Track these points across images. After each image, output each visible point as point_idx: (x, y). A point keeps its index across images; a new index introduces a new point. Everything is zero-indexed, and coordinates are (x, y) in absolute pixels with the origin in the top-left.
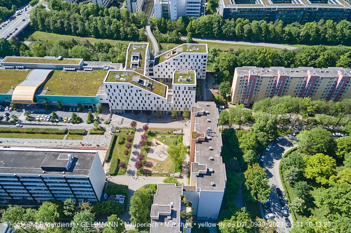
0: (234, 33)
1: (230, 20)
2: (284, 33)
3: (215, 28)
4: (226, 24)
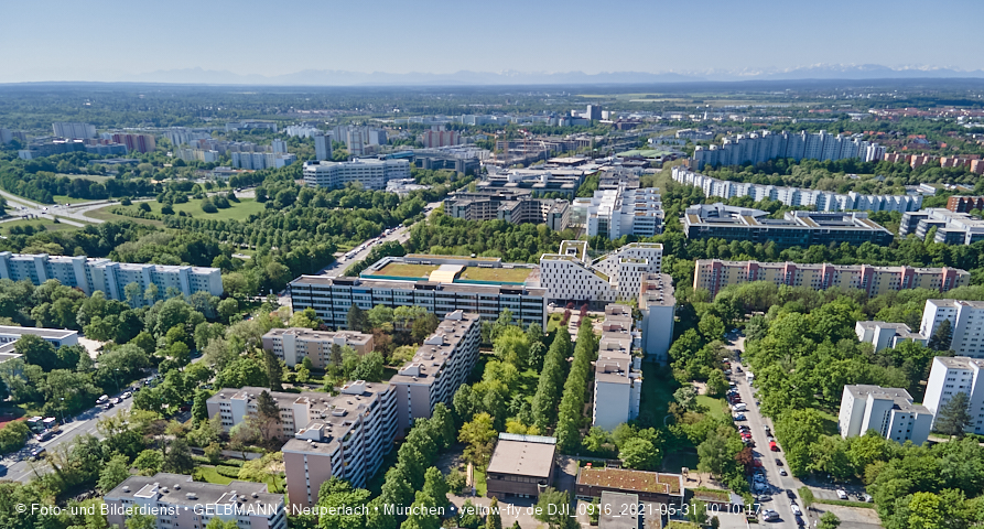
1: (698, 240)
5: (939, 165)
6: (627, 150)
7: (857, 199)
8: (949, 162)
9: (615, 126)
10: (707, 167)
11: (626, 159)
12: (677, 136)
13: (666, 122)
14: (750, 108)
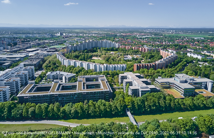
0: (21, 114)
1: (22, 104)
2: (59, 112)
3: (5, 112)
4: (16, 108)
5: (133, 49)
6: (56, 45)
7: (107, 66)
8: (135, 48)
9: (63, 37)
10: (72, 51)
11: (51, 49)
12: (76, 40)
13: (77, 36)
14: (98, 33)
